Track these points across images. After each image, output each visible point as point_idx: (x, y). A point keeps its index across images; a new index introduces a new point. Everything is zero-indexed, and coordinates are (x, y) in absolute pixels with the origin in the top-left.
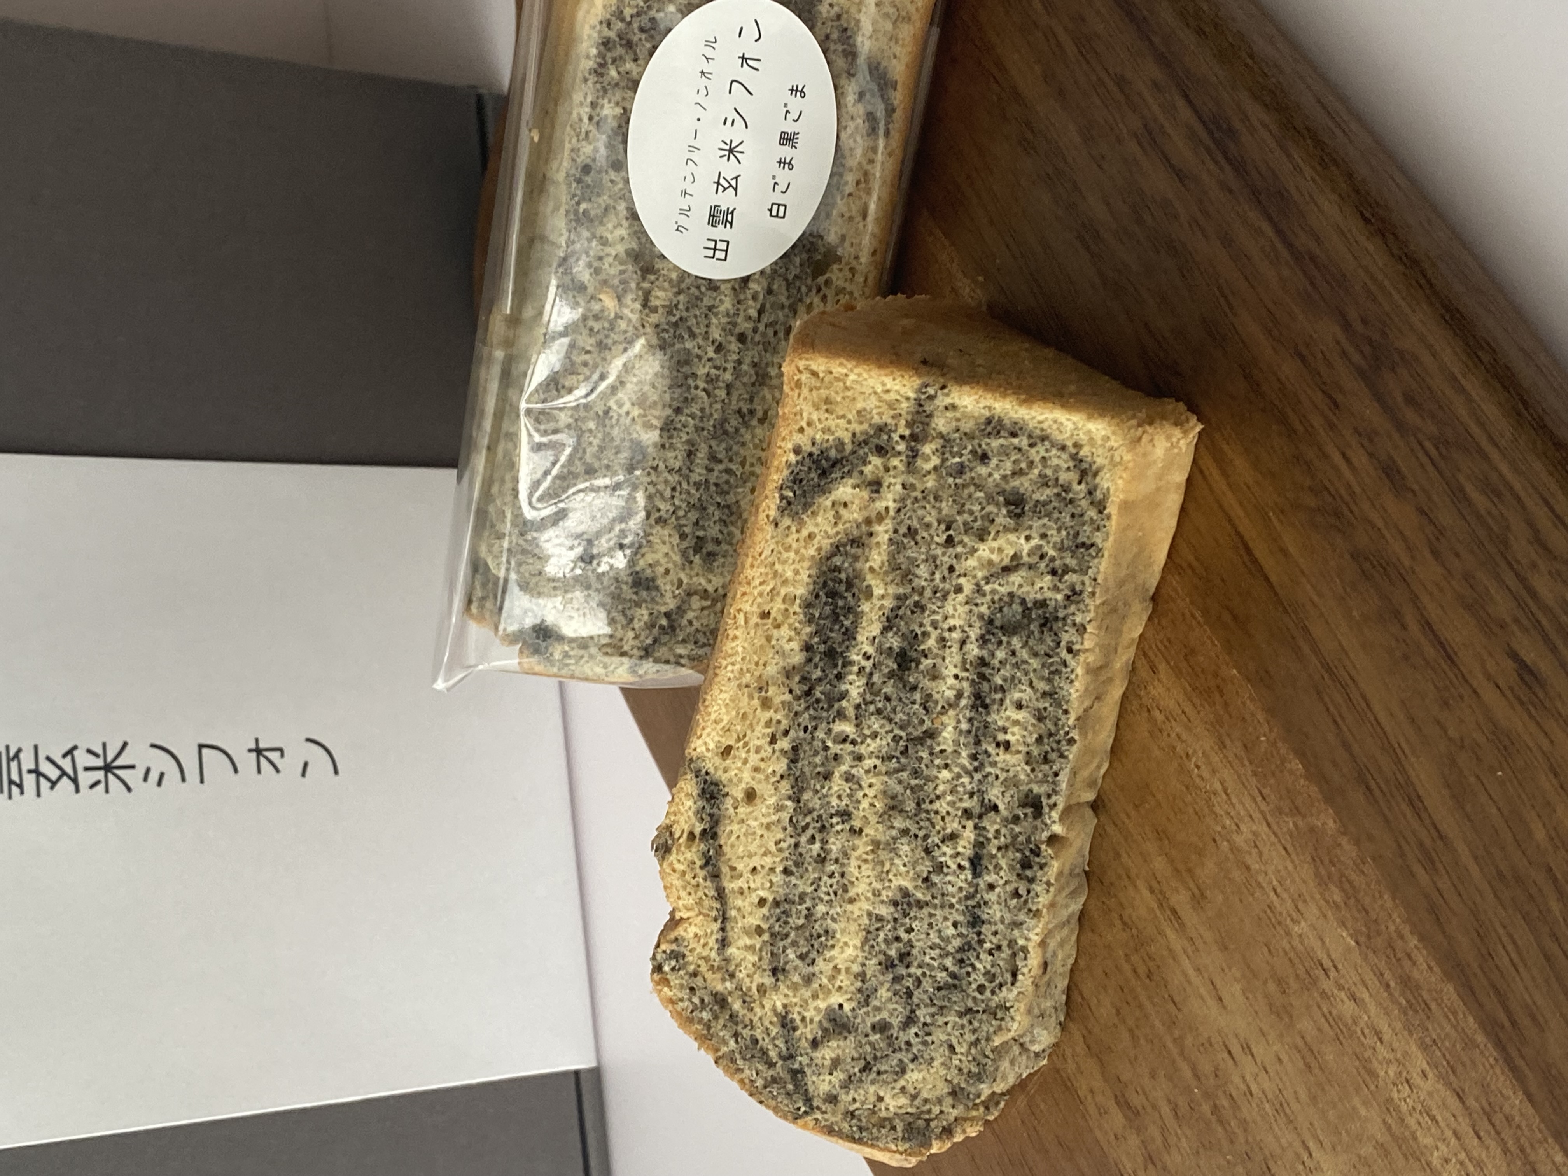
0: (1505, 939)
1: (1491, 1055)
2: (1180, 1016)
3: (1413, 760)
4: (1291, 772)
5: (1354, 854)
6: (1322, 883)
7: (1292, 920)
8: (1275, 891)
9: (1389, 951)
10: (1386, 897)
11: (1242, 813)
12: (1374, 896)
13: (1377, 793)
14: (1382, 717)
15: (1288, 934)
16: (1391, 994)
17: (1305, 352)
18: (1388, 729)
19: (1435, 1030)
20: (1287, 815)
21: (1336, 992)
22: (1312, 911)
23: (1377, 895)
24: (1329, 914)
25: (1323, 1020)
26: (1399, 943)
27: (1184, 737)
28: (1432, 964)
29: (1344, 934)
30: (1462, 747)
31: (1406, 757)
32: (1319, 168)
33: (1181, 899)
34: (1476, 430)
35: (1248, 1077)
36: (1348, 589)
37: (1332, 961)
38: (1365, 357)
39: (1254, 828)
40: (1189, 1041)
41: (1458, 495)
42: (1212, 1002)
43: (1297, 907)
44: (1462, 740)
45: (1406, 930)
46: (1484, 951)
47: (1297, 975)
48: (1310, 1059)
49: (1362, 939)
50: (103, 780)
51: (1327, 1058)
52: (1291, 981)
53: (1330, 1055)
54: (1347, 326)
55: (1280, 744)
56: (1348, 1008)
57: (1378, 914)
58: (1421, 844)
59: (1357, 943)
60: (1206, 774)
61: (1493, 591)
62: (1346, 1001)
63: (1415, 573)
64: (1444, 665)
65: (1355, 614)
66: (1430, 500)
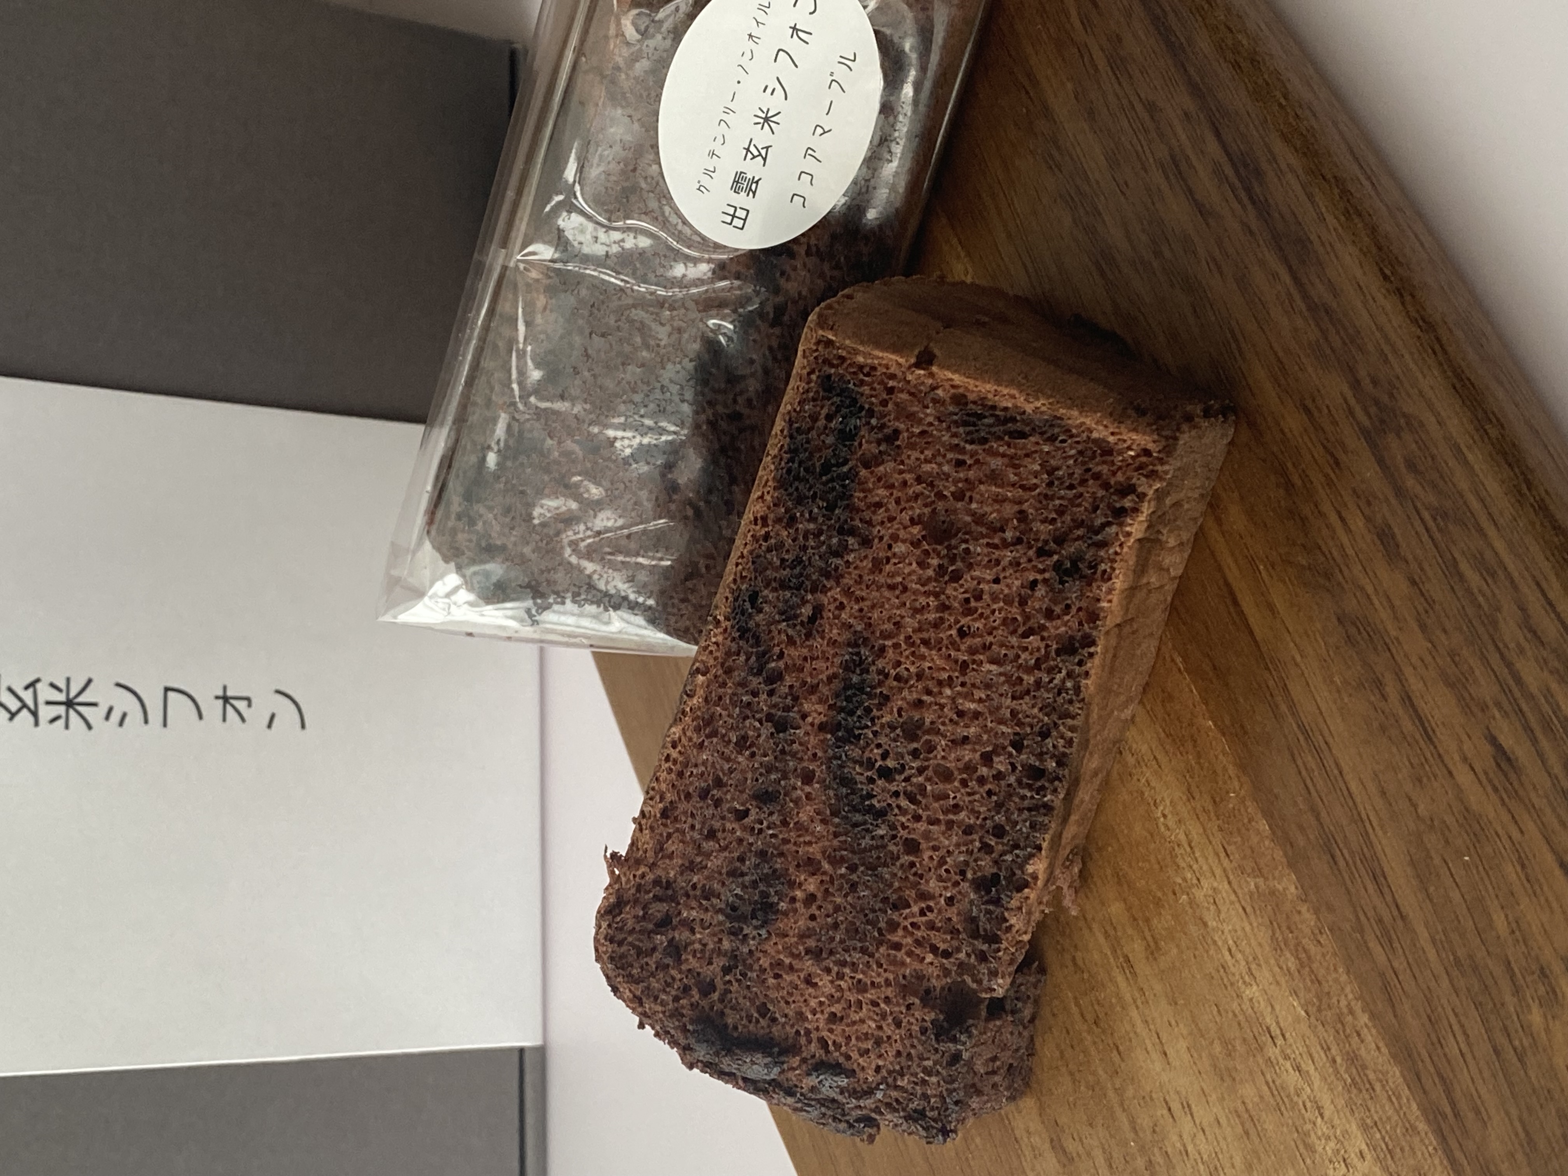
0: (1456, 1027)
1: (1431, 1144)
2: (1123, 1065)
3: (1380, 833)
4: (1258, 833)
5: (1312, 923)
6: (1277, 948)
7: (1244, 982)
8: (1230, 950)
9: (1339, 1026)
10: (1341, 970)
11: (1205, 868)
12: (1328, 968)
13: (1342, 863)
14: (1354, 786)
15: (1239, 996)
16: (1336, 1071)
17: (1310, 405)
18: (1358, 800)
19: (1377, 1112)
20: (1249, 875)
21: (1281, 1061)
22: (1264, 975)
23: (1332, 968)
24: (1283, 981)
25: (1265, 1088)
26: (1349, 1018)
27: (1153, 784)
28: (1381, 1044)
29: (1295, 1004)
30: (1432, 827)
31: (1374, 829)
32: (1343, 218)
33: (1136, 948)
34: (1475, 505)
35: (1185, 1136)
36: (1331, 653)
37: (1281, 1030)
38: (1370, 418)
39: (1215, 884)
40: (1130, 1092)
41: (1452, 570)
42: (1156, 1056)
43: (1249, 969)
44: (1432, 820)
45: (1357, 1006)
46: (1435, 1040)
47: (1244, 1040)
48: (1249, 1125)
49: (1312, 1010)
50: (63, 714)
51: (1266, 1126)
52: (1238, 1043)
53: (1269, 1122)
54: (1356, 385)
55: (1248, 803)
56: (1292, 1078)
57: (1330, 987)
58: (1380, 921)
59: (1307, 1013)
60: (1171, 823)
61: (1477, 673)
62: (1291, 1070)
63: (1399, 643)
64: (1422, 742)
65: (1337, 679)
66: (1422, 569)
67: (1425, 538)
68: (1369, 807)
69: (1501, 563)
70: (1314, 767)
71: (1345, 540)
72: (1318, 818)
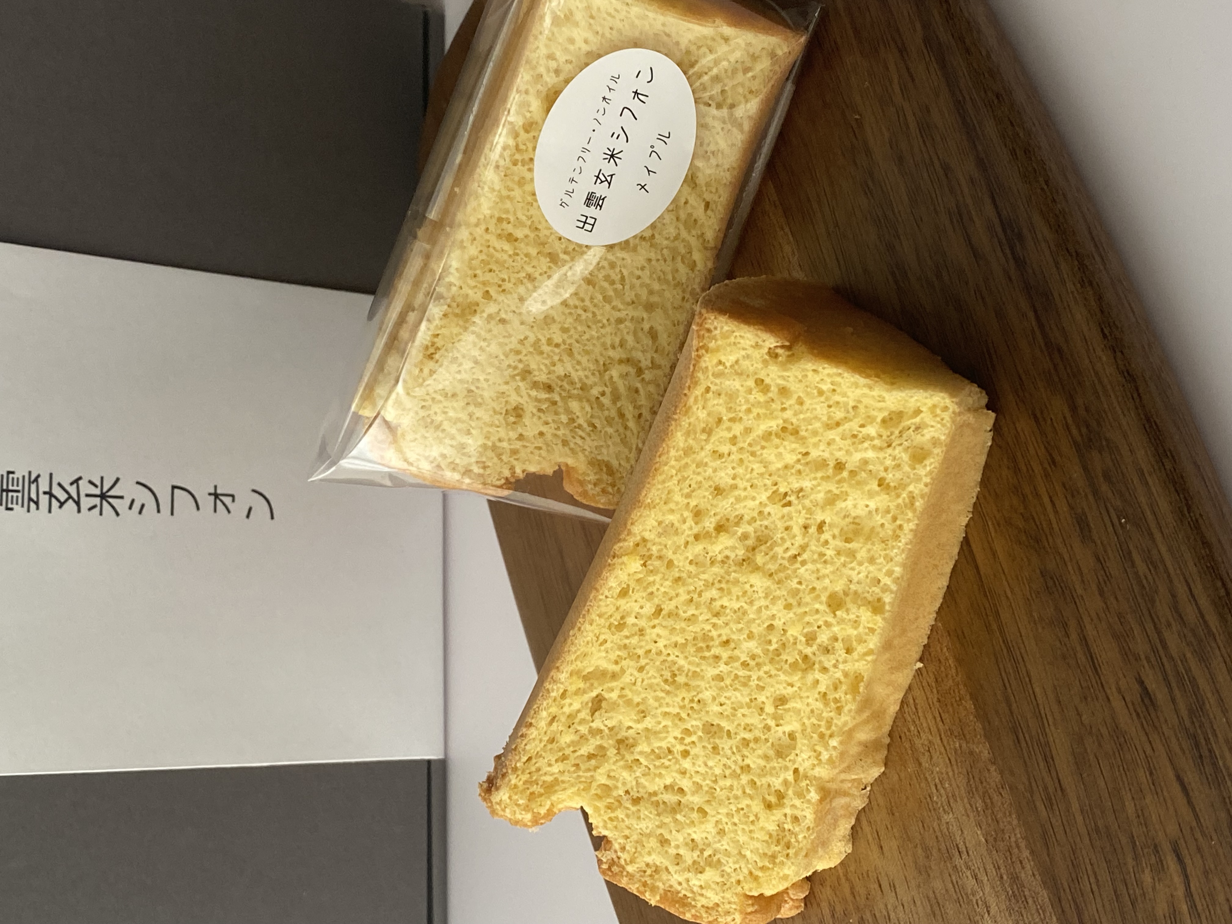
0: (1090, 872)
3: (1053, 728)
4: (966, 709)
5: (998, 780)
6: (970, 793)
7: (944, 810)
8: (936, 786)
9: (1007, 854)
10: (1014, 816)
11: (925, 725)
12: (1005, 813)
13: (1023, 744)
14: (1038, 690)
15: (939, 819)
16: (1002, 884)
17: (1039, 415)
18: (1040, 702)
19: (1027, 917)
20: (956, 737)
21: (964, 869)
22: (959, 809)
23: (1008, 813)
24: (971, 815)
25: (951, 885)
26: (1016, 851)
28: (1036, 873)
29: (979, 832)
30: (1090, 733)
31: (1049, 724)
32: (1078, 285)
34: (1148, 513)
35: (889, 907)
36: (1034, 595)
37: (966, 848)
38: (1082, 435)
39: (930, 738)
40: (853, 868)
41: (1127, 556)
42: (875, 848)
43: (949, 803)
44: (1091, 727)
45: (1023, 844)
46: (1074, 876)
47: (939, 849)
48: (936, 908)
49: (991, 839)
50: (99, 505)
51: (948, 912)
52: (935, 852)
53: (950, 909)
54: (1073, 409)
55: (961, 687)
56: (970, 883)
57: (1005, 826)
58: (1046, 788)
59: (986, 841)
61: (1136, 632)
62: (970, 877)
63: (1083, 599)
64: (1090, 673)
65: (1035, 614)
66: (1105, 552)
67: (1110, 529)
68: (1047, 710)
69: (1163, 561)
70: (1011, 671)
71: (1052, 516)
72: (1010, 706)
